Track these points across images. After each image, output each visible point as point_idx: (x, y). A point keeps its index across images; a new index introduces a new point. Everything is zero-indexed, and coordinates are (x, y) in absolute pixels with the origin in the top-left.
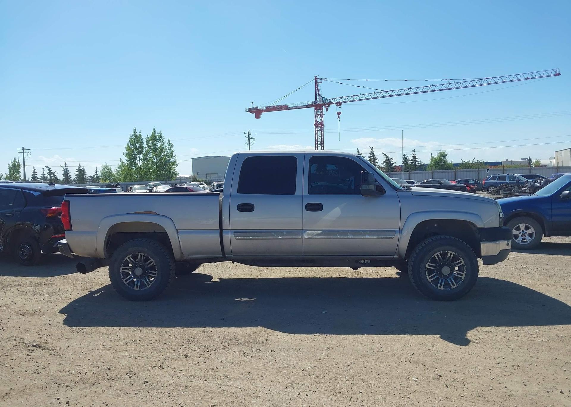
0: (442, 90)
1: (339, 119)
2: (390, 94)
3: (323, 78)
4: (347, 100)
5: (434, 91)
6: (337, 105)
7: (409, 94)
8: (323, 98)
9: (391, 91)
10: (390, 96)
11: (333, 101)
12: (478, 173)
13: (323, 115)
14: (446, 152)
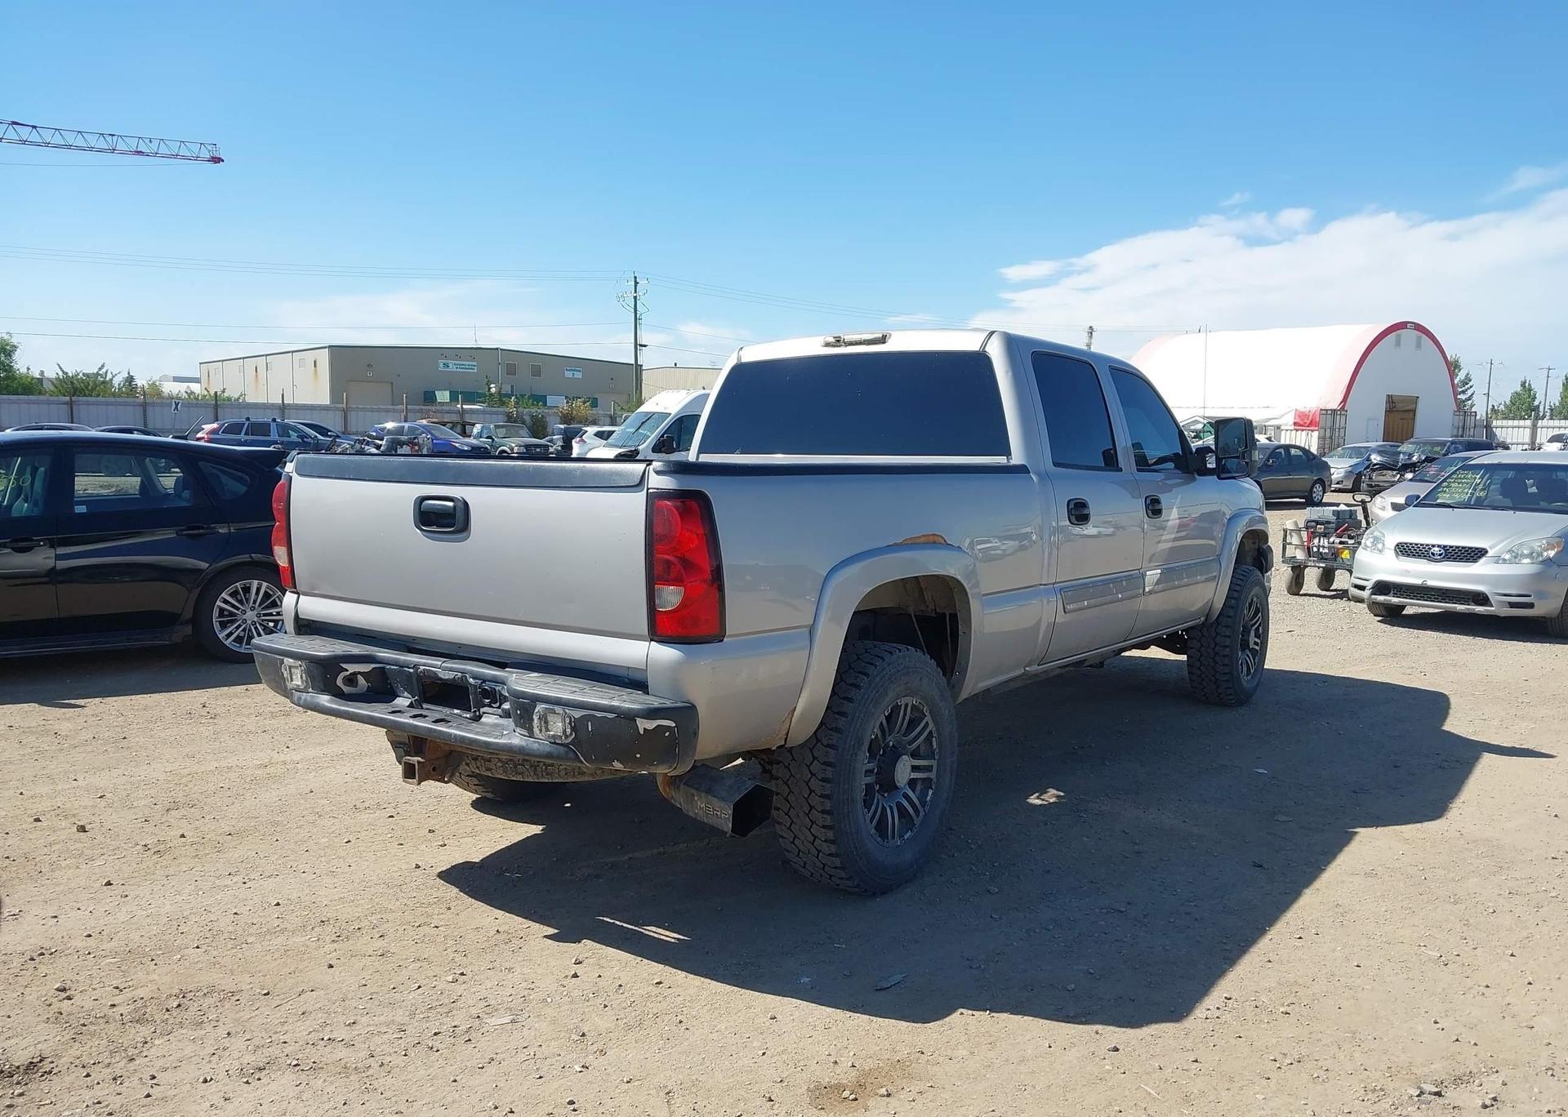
12: (145, 411)
14: (14, 341)
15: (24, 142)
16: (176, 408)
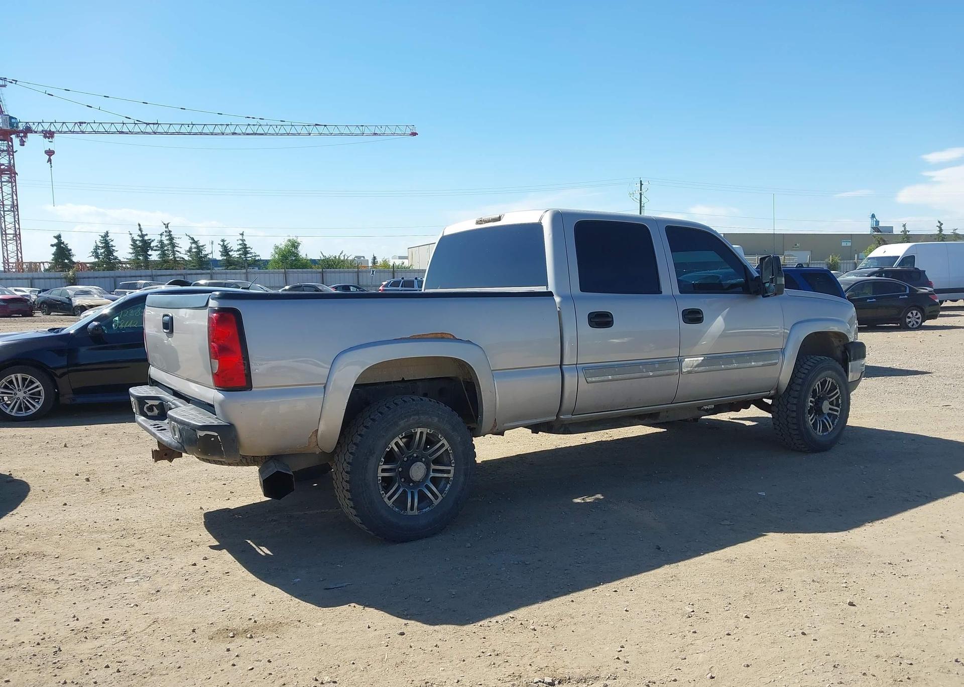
0: (248, 134)
1: (51, 164)
2: (153, 129)
3: (10, 78)
4: (65, 129)
5: (234, 134)
6: (45, 137)
7: (190, 134)
8: (11, 118)
9: (156, 124)
10: (155, 133)
11: (34, 127)
12: (358, 275)
13: (13, 152)
14: (299, 240)
15: (321, 134)
16: (373, 273)
